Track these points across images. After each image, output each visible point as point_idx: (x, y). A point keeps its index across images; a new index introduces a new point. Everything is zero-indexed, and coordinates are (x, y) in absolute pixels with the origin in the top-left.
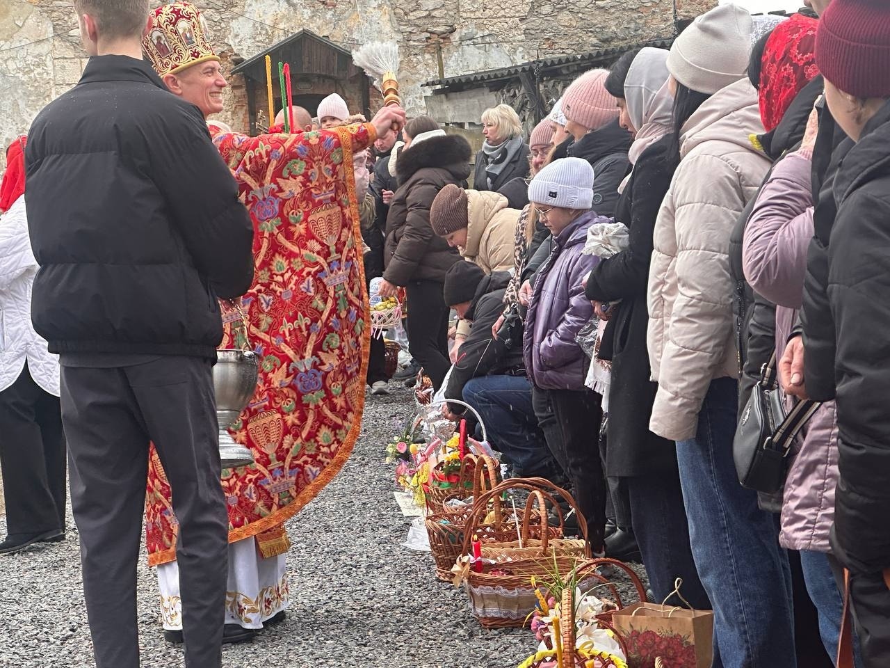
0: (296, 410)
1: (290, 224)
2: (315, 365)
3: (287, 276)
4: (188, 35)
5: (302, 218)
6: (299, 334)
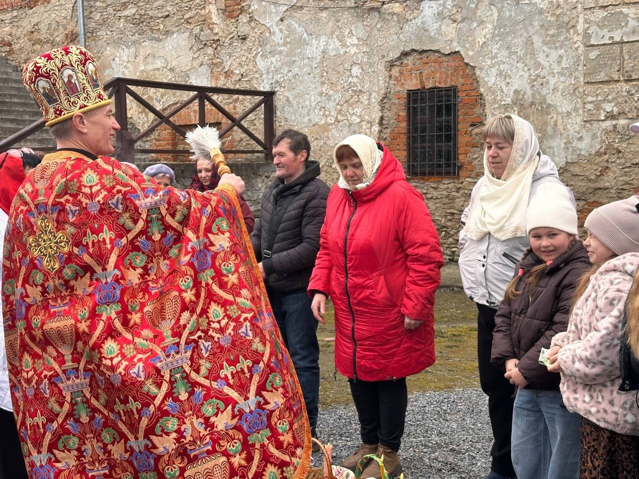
1: (224, 275)
2: (259, 405)
3: (223, 323)
5: (233, 269)
6: (242, 376)
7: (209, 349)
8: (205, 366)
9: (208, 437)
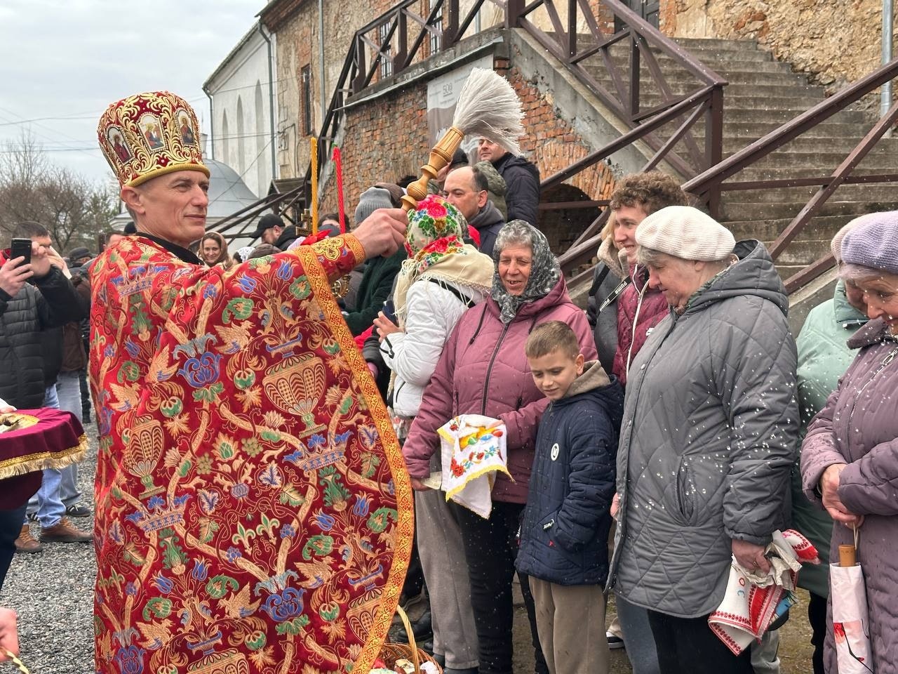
0: (267, 645)
1: (238, 391)
4: (155, 135)
7: (215, 503)
9: (216, 627)
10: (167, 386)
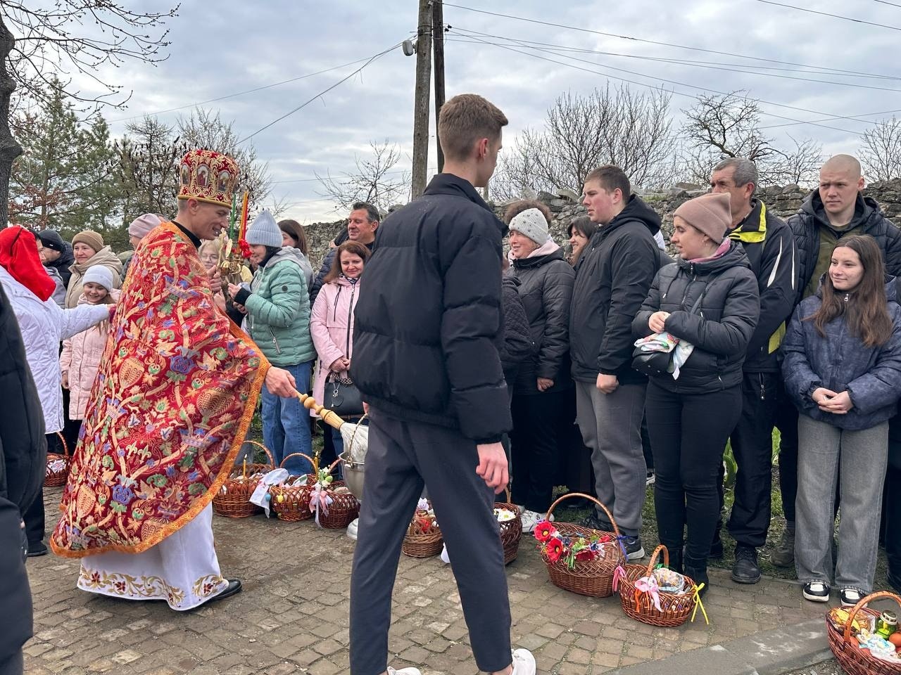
5: (200, 387)
6: (137, 459)
7: (136, 424)
8: (124, 433)
10: (161, 358)
